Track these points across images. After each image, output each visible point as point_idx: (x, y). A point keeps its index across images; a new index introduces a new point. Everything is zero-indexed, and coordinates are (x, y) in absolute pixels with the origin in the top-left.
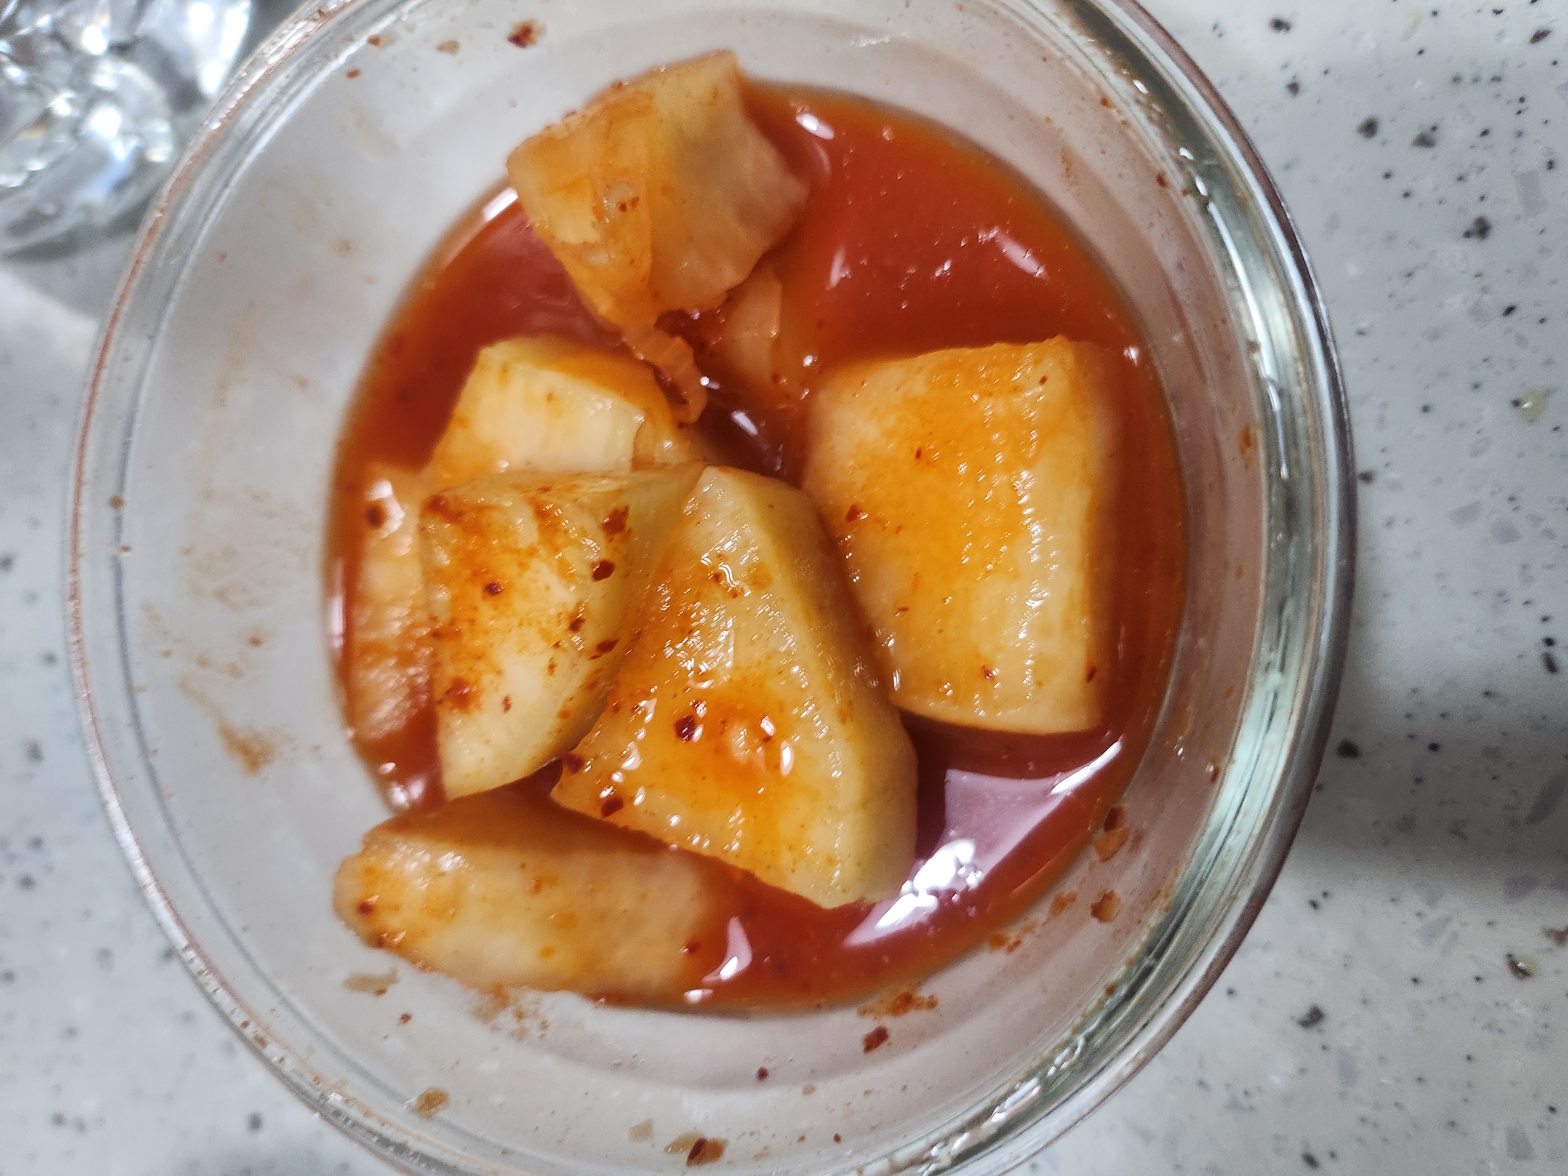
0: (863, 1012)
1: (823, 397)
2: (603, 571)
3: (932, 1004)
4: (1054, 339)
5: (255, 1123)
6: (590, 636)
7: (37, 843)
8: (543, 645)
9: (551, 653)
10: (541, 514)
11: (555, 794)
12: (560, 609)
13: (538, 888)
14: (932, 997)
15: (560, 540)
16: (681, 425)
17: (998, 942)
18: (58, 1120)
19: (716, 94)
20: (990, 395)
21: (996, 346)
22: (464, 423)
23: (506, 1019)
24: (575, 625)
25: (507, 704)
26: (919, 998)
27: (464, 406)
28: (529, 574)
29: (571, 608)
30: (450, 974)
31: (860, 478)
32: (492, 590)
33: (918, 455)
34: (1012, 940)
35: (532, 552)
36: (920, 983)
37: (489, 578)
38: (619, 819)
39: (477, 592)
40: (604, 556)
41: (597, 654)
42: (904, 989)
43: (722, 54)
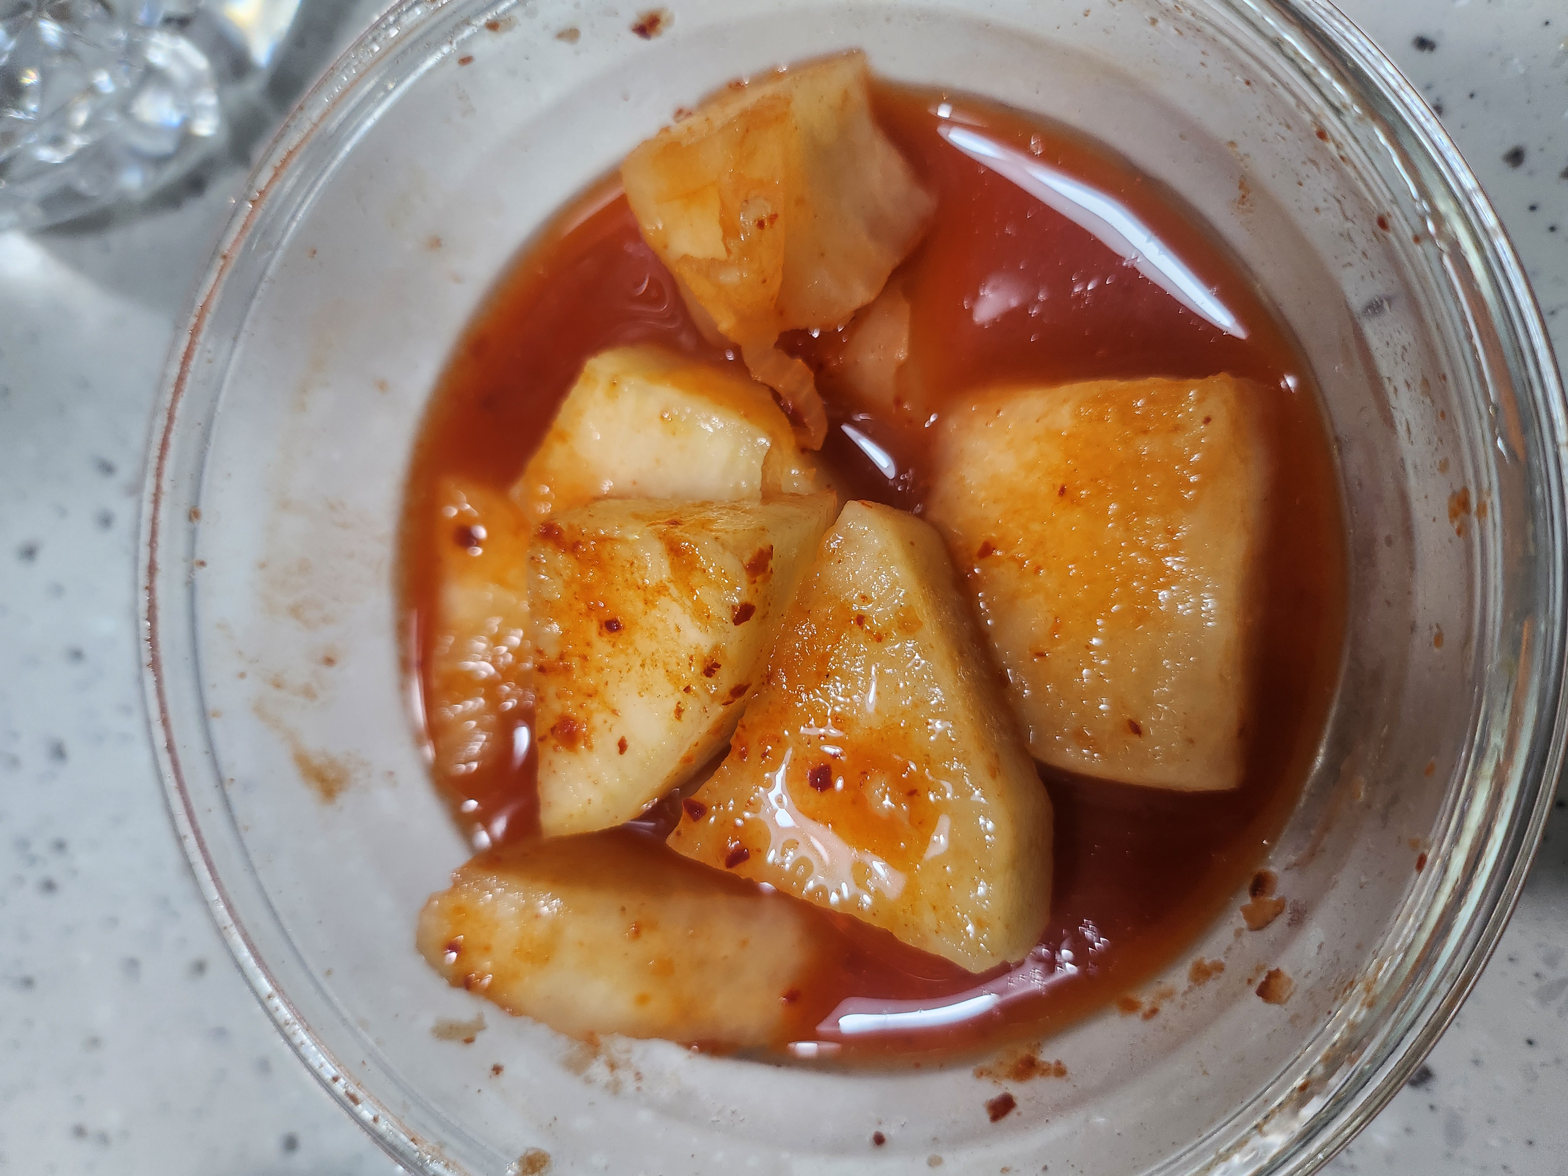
0: (980, 1074)
1: (952, 424)
2: (743, 614)
3: (1060, 1071)
4: (1218, 375)
5: (291, 1144)
6: (725, 680)
7: (60, 846)
8: (670, 687)
9: (679, 696)
10: (675, 550)
11: (671, 841)
12: (692, 652)
13: (637, 933)
14: (1058, 1063)
15: (696, 579)
16: (803, 449)
17: (1130, 1006)
18: (80, 1132)
19: (846, 97)
20: (1145, 432)
21: (1152, 380)
22: (563, 437)
23: (599, 1070)
24: (710, 670)
25: (622, 746)
26: (1044, 1063)
27: (563, 418)
28: (656, 613)
29: (706, 650)
30: (538, 1019)
31: (994, 513)
32: (612, 626)
33: (1062, 491)
34: (1147, 1007)
35: (661, 590)
36: (1039, 1044)
37: (608, 615)
38: (743, 871)
39: (593, 628)
40: (746, 598)
41: (730, 699)
42: (1023, 1052)
43: (853, 55)
